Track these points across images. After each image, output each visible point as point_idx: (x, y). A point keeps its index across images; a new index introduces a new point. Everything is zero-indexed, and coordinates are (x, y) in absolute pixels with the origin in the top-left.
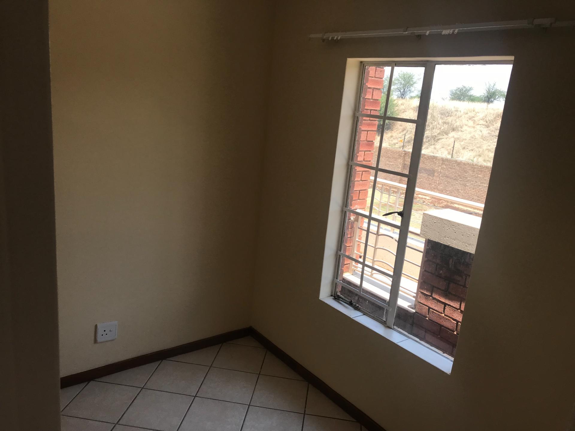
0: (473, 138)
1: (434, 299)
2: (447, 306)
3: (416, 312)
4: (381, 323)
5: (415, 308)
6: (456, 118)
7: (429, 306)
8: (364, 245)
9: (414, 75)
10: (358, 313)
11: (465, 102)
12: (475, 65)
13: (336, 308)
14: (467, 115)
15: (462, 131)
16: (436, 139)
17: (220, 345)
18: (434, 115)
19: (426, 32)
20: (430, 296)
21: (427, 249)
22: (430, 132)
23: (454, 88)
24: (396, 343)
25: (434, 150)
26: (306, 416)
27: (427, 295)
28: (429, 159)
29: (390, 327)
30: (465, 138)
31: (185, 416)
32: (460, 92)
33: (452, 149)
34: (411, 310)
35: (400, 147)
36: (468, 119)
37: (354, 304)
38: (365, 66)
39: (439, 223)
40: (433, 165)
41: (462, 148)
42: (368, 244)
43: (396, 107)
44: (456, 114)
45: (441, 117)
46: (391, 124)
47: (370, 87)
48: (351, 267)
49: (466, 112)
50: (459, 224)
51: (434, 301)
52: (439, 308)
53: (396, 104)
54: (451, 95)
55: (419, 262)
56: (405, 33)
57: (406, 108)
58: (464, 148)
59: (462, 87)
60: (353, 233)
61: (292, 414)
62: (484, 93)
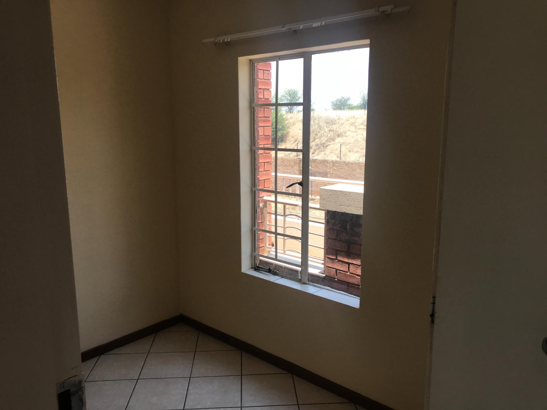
0: (356, 141)
1: (340, 261)
2: (351, 265)
3: (326, 276)
4: (298, 282)
5: (325, 273)
6: (339, 125)
7: (336, 268)
8: (275, 227)
9: (298, 91)
10: (277, 277)
11: (345, 111)
12: (342, 51)
13: (257, 276)
14: (348, 122)
15: (346, 136)
16: (325, 146)
17: (154, 335)
18: (320, 124)
19: (300, 26)
20: (335, 259)
21: (327, 219)
22: (319, 140)
23: (334, 100)
24: (312, 293)
25: (324, 155)
26: (243, 377)
27: (333, 259)
28: (321, 163)
29: (305, 283)
30: (350, 142)
31: (131, 397)
32: (340, 103)
33: (340, 153)
34: (321, 275)
35: (294, 157)
36: (350, 125)
37: (272, 270)
38: (255, 63)
39: (334, 194)
40: (325, 168)
41: (348, 151)
42: (278, 225)
43: (286, 121)
44: (339, 122)
45: (326, 125)
46: (283, 137)
47: (261, 88)
48: (266, 249)
49: (347, 119)
50: (350, 193)
51: (339, 263)
52: (344, 268)
53: (285, 118)
54: (333, 106)
55: (323, 233)
56: (283, 29)
57: (294, 121)
58: (350, 151)
59: (341, 98)
60: (263, 218)
61: (231, 377)
62: (360, 101)
